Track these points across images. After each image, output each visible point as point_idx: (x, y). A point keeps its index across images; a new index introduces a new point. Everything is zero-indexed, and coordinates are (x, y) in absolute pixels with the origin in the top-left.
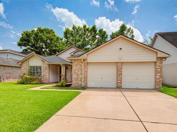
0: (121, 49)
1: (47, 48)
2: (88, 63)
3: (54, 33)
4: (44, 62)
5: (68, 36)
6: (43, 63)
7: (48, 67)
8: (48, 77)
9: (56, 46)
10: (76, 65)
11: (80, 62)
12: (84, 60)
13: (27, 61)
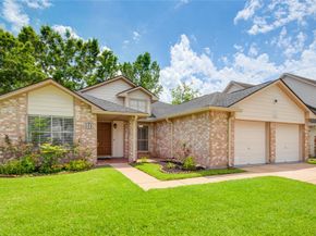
0: (276, 101)
4: (81, 106)
6: (79, 109)
13: (21, 99)
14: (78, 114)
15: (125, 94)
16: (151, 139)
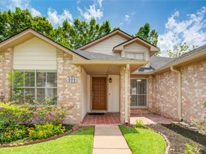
4: (64, 58)
6: (61, 60)
7: (79, 75)
13: (7, 54)
14: (60, 66)
15: (121, 48)
16: (149, 92)
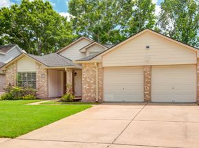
0: (148, 47)
1: (38, 37)
2: (103, 68)
3: (51, 8)
4: (39, 65)
5: (77, 9)
6: (37, 67)
7: (46, 74)
8: (46, 89)
9: (54, 34)
10: (88, 71)
11: (93, 67)
12: (98, 64)
13: (14, 65)
